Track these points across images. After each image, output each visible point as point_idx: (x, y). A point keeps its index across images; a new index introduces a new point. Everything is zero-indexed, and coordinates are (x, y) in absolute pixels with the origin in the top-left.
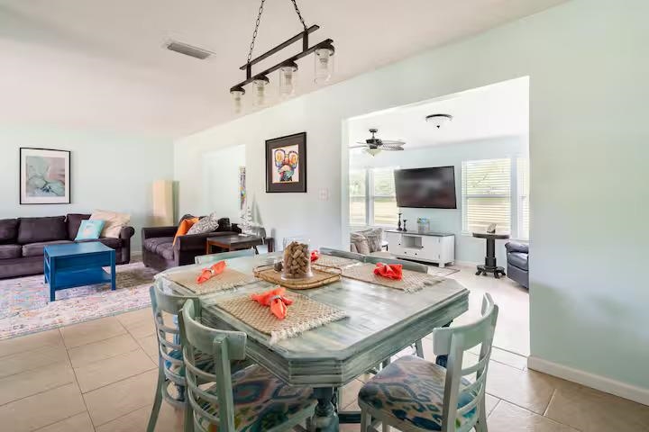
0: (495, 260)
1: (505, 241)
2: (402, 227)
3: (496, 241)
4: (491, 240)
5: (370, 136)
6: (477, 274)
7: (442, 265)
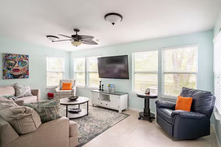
0: (149, 110)
1: (155, 100)
2: (101, 88)
3: (150, 99)
4: (147, 99)
5: (75, 33)
6: (139, 119)
7: (120, 112)
